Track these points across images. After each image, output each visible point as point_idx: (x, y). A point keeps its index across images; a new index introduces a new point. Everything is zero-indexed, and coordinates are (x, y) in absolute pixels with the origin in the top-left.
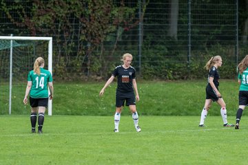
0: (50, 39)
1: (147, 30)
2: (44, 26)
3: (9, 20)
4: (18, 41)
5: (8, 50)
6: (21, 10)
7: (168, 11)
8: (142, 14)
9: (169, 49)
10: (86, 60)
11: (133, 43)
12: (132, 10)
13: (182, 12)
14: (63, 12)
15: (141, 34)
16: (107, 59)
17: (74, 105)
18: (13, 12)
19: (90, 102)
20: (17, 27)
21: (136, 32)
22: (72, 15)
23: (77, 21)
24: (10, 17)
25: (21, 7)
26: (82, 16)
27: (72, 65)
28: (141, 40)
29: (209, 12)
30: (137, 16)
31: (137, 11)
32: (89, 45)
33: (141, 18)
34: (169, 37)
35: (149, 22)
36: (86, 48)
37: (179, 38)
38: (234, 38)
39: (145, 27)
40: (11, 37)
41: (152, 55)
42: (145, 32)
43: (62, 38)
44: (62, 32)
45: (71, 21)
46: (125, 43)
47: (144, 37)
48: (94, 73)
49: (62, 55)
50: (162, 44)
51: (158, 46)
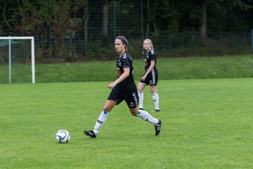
0: (32, 38)
2: (29, 31)
3: (8, 28)
4: (14, 40)
5: (8, 45)
6: (15, 21)
7: (102, 20)
8: (86, 22)
9: (103, 42)
10: (54, 50)
11: (82, 39)
12: (81, 20)
13: (110, 20)
14: (40, 22)
15: (86, 34)
16: (67, 49)
17: (48, 76)
18: (10, 23)
19: (57, 74)
20: (13, 32)
21: (83, 33)
22: (45, 24)
23: (48, 27)
24: (9, 25)
25: (15, 19)
26: (51, 24)
27: (46, 53)
28: (86, 37)
29: (126, 20)
30: (83, 23)
31: (83, 20)
32: (56, 41)
33: (86, 24)
34: (102, 35)
35: (90, 26)
36: (54, 43)
37: (109, 35)
38: (141, 35)
39: (89, 30)
40: (10, 38)
41: (93, 46)
42: (89, 32)
43: (40, 37)
44: (39, 34)
45: (45, 27)
46: (77, 39)
47: (88, 36)
48: (59, 57)
49: (40, 47)
50: (99, 39)
51: (97, 41)
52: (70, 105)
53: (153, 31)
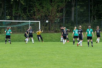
0: (40, 21)
1: (66, 19)
2: (38, 18)
3: (29, 17)
4: (31, 22)
5: (29, 25)
6: (32, 14)
7: (71, 14)
8: (64, 15)
9: (71, 24)
10: (50, 27)
11: (62, 22)
12: (62, 14)
13: (75, 14)
14: (43, 14)
15: (64, 20)
16: (55, 27)
17: (46, 39)
18: (30, 14)
19: (51, 38)
20: (31, 18)
21: (63, 20)
22: (46, 15)
23: (47, 17)
24: (29, 16)
25: (32, 13)
26: (48, 15)
27: (46, 28)
28: (64, 22)
29: (82, 14)
30: (63, 15)
31: (63, 14)
32: (50, 23)
33: (64, 16)
34: (71, 21)
35: (66, 17)
36: (50, 24)
37: (74, 21)
38: (89, 21)
39: (65, 18)
40: (29, 21)
41: (67, 26)
42: (65, 20)
43: (43, 21)
44: (43, 20)
45: (45, 17)
46: (60, 22)
47: (65, 21)
48: (52, 30)
49: (43, 26)
50: (70, 23)
51: (69, 23)
52: (54, 52)
53: (95, 19)
